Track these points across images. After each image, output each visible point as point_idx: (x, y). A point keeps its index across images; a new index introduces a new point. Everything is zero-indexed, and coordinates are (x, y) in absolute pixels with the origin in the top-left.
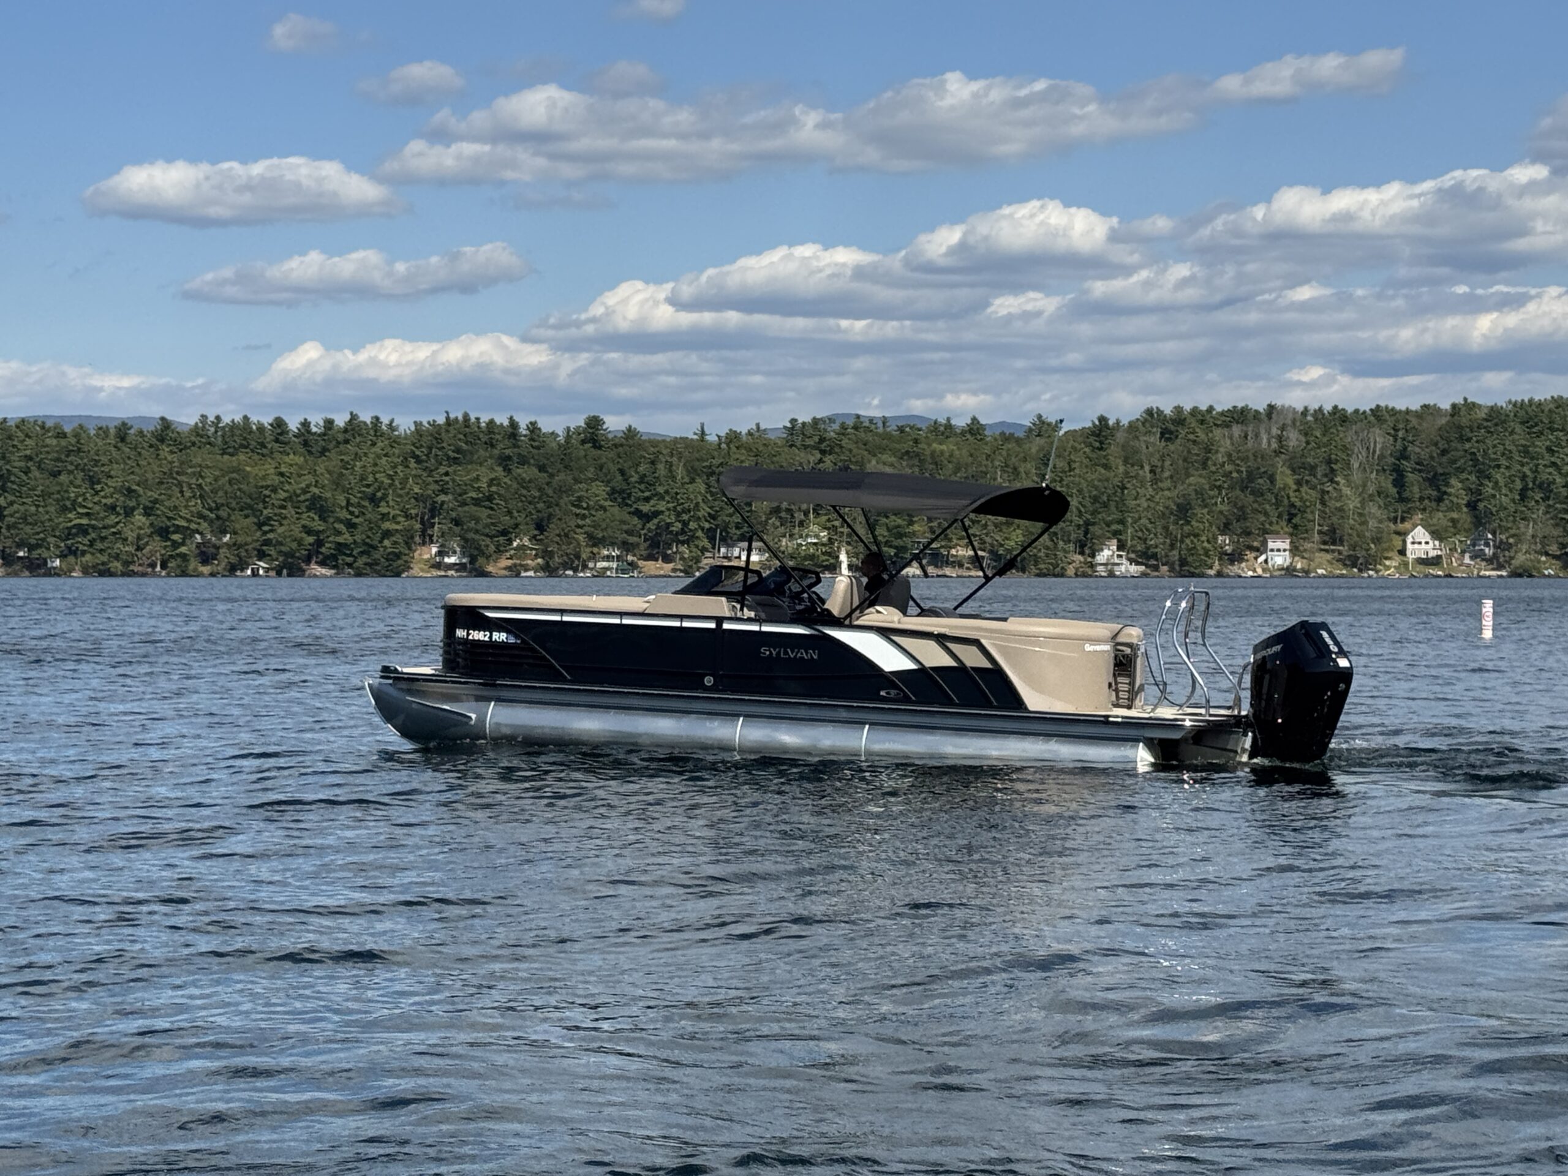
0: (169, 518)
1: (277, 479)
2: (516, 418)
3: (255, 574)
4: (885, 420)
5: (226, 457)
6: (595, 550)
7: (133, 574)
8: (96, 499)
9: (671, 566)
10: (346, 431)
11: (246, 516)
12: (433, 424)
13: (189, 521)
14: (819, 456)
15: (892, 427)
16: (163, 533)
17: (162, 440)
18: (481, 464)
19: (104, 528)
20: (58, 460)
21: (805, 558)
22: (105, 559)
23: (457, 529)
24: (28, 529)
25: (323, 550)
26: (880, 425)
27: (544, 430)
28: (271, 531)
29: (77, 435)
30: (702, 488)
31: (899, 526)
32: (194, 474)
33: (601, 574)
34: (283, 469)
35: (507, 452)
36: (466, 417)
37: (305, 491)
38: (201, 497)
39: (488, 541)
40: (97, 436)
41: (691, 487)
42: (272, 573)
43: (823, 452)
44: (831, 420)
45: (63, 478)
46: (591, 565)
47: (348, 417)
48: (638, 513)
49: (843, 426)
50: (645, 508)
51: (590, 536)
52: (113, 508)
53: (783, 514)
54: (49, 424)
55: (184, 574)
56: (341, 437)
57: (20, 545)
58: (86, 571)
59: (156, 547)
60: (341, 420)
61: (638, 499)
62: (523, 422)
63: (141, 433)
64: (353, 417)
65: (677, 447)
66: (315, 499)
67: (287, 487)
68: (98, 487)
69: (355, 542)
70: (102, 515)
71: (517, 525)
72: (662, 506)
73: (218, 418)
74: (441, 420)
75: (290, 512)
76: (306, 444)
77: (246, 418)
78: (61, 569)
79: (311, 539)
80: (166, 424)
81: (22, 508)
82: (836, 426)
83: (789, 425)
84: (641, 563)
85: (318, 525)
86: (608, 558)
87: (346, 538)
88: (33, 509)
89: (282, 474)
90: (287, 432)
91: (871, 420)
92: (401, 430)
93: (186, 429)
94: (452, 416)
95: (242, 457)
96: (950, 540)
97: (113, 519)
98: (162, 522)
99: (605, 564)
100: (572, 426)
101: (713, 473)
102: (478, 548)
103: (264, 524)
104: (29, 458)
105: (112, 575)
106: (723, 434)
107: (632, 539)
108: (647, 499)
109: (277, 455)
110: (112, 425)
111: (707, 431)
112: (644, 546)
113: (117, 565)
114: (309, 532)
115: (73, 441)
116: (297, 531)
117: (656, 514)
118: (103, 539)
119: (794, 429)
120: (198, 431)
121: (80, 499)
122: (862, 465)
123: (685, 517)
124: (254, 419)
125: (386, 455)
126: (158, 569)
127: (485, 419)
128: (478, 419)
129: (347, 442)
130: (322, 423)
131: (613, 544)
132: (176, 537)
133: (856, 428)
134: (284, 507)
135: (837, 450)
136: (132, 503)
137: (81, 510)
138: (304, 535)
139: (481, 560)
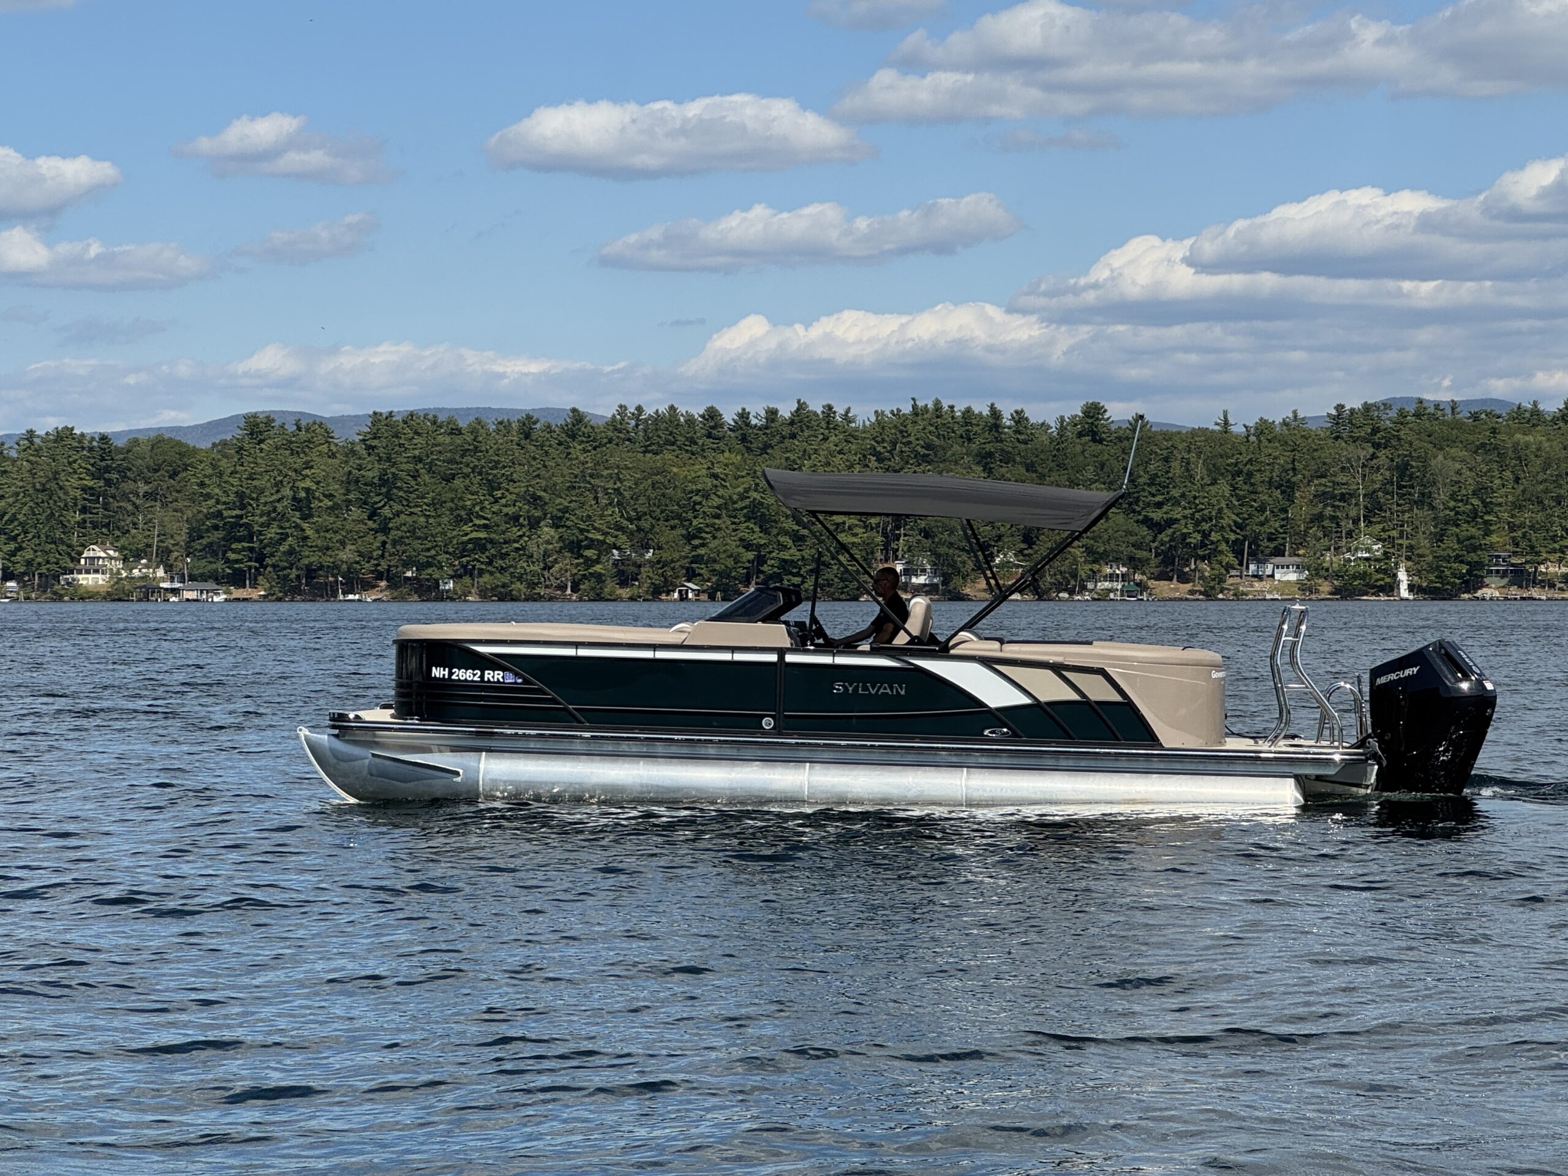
0: (582, 531)
1: (709, 482)
2: (998, 406)
3: (683, 598)
4: (1454, 405)
5: (649, 455)
6: (1096, 567)
7: (538, 598)
8: (496, 508)
9: (1189, 586)
10: (792, 423)
11: (673, 528)
12: (897, 414)
13: (606, 534)
14: (1371, 450)
15: (1463, 414)
16: (575, 548)
17: (573, 437)
18: (956, 463)
19: (505, 542)
20: (451, 461)
21: (1355, 577)
22: (506, 578)
23: (927, 543)
24: (417, 544)
25: (765, 568)
26: (1448, 411)
27: (1032, 420)
28: (703, 545)
29: (473, 431)
30: (1226, 490)
31: (1472, 537)
32: (610, 476)
33: (1102, 597)
34: (717, 470)
35: (988, 447)
36: (938, 404)
37: (742, 497)
38: (619, 504)
39: (965, 557)
40: (498, 431)
41: (1213, 489)
42: (704, 597)
43: (1377, 446)
44: (1387, 405)
45: (457, 482)
46: (1090, 586)
47: (795, 406)
48: (1147, 522)
49: (1402, 414)
50: (1157, 515)
51: (1089, 551)
52: (516, 518)
53: (1326, 523)
54: (442, 418)
55: (599, 598)
56: (786, 431)
57: (407, 565)
58: (485, 595)
59: (566, 566)
60: (786, 411)
61: (1148, 505)
62: (1007, 411)
63: (548, 428)
64: (801, 406)
65: (1197, 439)
66: (755, 506)
67: (721, 492)
68: (498, 494)
69: (803, 558)
70: (503, 527)
71: (1000, 538)
72: (1178, 512)
73: (639, 409)
74: (907, 409)
75: (724, 522)
76: (744, 439)
77: (672, 408)
78: (455, 592)
79: (751, 555)
80: (577, 417)
81: (409, 520)
82: (1393, 414)
83: (1334, 412)
84: (1152, 583)
85: (758, 538)
86: (1112, 577)
87: (792, 553)
88: (422, 519)
89: (715, 476)
90: (722, 426)
91: (1437, 406)
92: (859, 423)
93: (601, 423)
94: (920, 404)
95: (668, 456)
96: (1538, 554)
97: (515, 532)
98: (573, 535)
99: (1107, 585)
100: (1067, 416)
101: (1239, 473)
102: (953, 565)
103: (695, 537)
104: (418, 459)
105: (514, 599)
106: (1251, 424)
107: (1141, 554)
108: (1159, 505)
109: (709, 454)
110: (514, 419)
111: (1231, 421)
112: (1154, 562)
113: (518, 587)
114: (748, 547)
115: (469, 438)
116: (733, 545)
117: (1171, 522)
118: (504, 556)
119: (1341, 419)
120: (616, 425)
121: (477, 508)
122: (1425, 460)
123: (1206, 526)
124: (682, 409)
125: (840, 452)
126: (569, 591)
127: (960, 408)
128: (952, 407)
129: (793, 436)
130: (763, 414)
131: (1117, 560)
132: (589, 553)
133: (1418, 415)
134: (718, 517)
135: (1394, 442)
136: (538, 514)
137: (477, 522)
138: (741, 550)
139: (957, 581)
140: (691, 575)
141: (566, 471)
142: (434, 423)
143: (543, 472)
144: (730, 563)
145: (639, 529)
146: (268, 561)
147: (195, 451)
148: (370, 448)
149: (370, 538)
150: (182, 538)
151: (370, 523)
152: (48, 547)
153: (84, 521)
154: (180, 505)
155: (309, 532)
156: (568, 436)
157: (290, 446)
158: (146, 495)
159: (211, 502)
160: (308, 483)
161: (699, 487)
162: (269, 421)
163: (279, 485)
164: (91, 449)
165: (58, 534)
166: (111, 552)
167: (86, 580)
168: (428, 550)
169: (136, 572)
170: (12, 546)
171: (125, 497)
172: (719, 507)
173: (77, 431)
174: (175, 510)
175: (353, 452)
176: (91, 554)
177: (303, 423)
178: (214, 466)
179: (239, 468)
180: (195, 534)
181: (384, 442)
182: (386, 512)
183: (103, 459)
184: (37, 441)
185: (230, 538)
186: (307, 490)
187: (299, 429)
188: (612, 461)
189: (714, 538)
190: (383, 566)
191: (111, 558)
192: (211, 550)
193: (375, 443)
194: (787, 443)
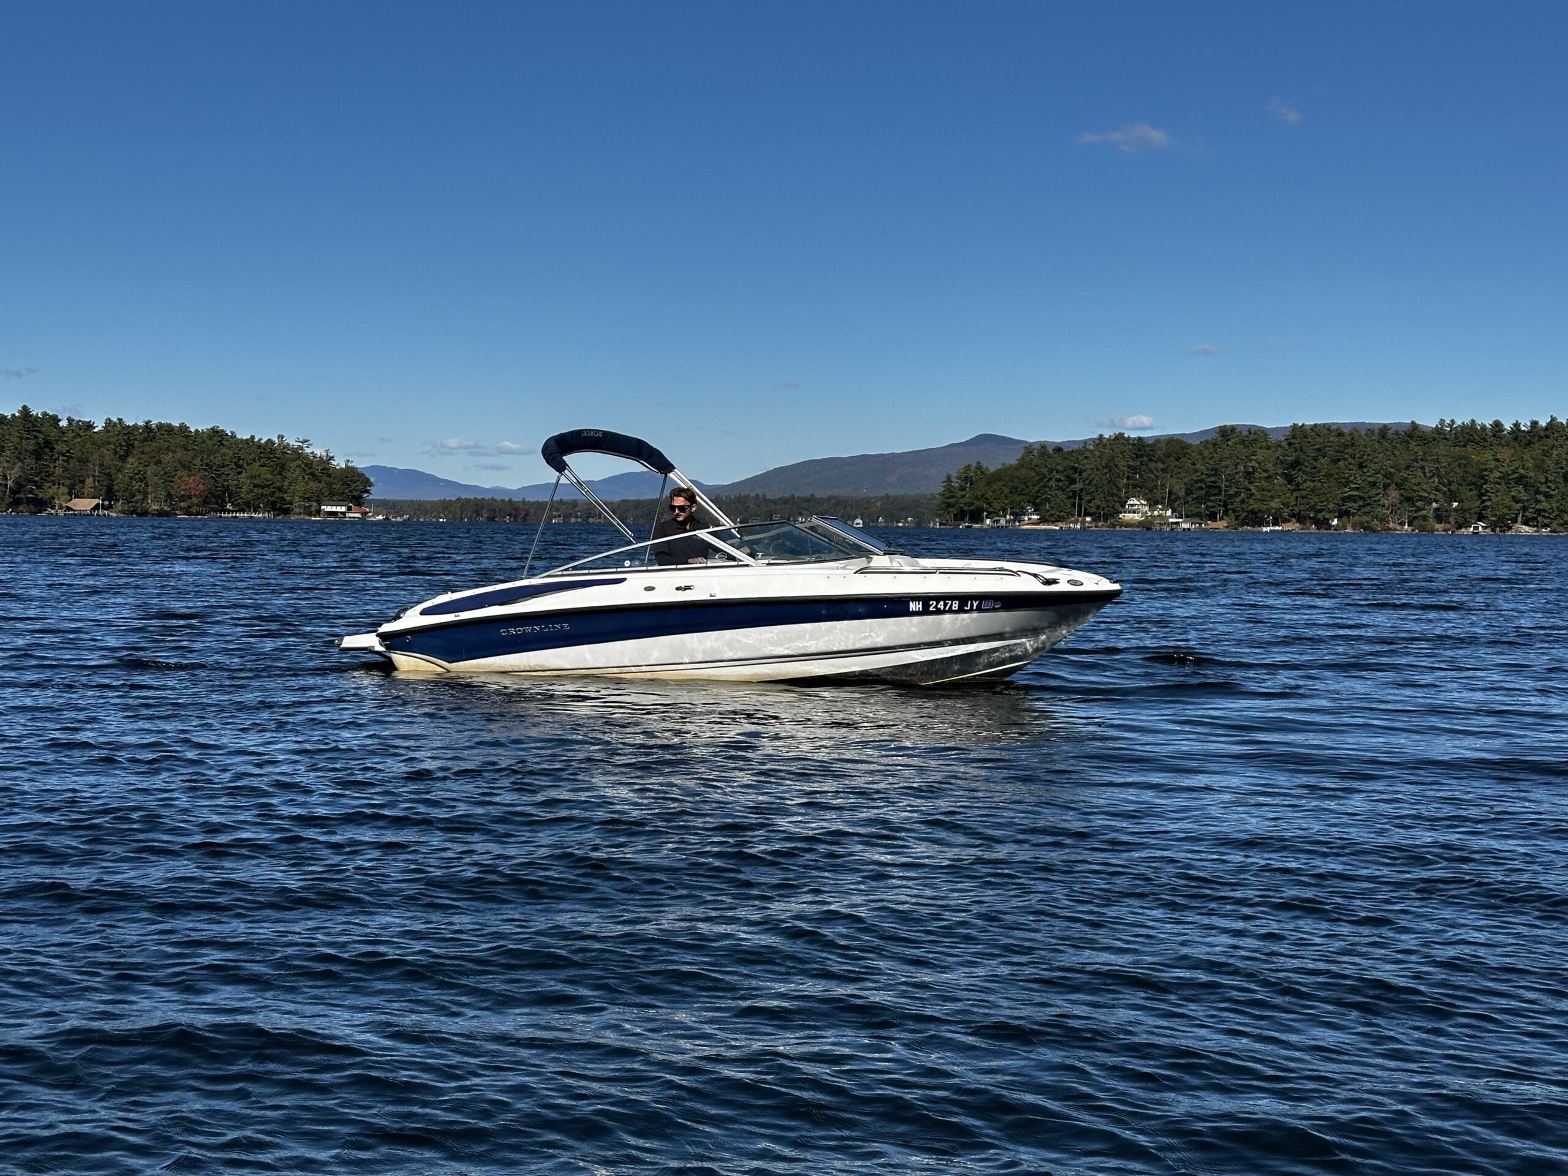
140: (1481, 518)
141: (1406, 457)
142: (1329, 430)
143: (1392, 457)
144: (1505, 511)
145: (1449, 490)
146: (1230, 507)
147: (1190, 446)
148: (1290, 444)
149: (1289, 494)
150: (1182, 493)
151: (1289, 486)
152: (1108, 498)
153: (1128, 484)
154: (1181, 476)
155: (1254, 491)
156: (1409, 437)
157: (1243, 442)
158: (1163, 470)
159: (1199, 474)
160: (1254, 464)
161: (1488, 466)
162: (1233, 429)
163: (1236, 465)
164: (1134, 445)
165: (1115, 491)
166: (1143, 502)
167: (1129, 516)
168: (1322, 502)
169: (1156, 513)
170: (1089, 498)
171: (1151, 471)
172: (1499, 478)
173: (1126, 436)
174: (1179, 478)
175: (1280, 446)
176: (1132, 503)
177: (1253, 431)
178: (1200, 453)
179: (1215, 455)
180: (1189, 492)
181: (1299, 441)
182: (1299, 480)
183: (1139, 450)
184: (1104, 441)
185: (1208, 494)
186: (1253, 467)
187: (1250, 433)
188: (1434, 451)
189: (1497, 496)
190: (1297, 510)
191: (1142, 504)
192: (1198, 500)
193: (1293, 441)
194: (1545, 439)
